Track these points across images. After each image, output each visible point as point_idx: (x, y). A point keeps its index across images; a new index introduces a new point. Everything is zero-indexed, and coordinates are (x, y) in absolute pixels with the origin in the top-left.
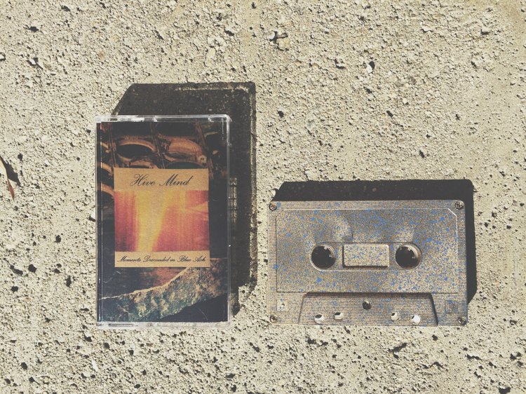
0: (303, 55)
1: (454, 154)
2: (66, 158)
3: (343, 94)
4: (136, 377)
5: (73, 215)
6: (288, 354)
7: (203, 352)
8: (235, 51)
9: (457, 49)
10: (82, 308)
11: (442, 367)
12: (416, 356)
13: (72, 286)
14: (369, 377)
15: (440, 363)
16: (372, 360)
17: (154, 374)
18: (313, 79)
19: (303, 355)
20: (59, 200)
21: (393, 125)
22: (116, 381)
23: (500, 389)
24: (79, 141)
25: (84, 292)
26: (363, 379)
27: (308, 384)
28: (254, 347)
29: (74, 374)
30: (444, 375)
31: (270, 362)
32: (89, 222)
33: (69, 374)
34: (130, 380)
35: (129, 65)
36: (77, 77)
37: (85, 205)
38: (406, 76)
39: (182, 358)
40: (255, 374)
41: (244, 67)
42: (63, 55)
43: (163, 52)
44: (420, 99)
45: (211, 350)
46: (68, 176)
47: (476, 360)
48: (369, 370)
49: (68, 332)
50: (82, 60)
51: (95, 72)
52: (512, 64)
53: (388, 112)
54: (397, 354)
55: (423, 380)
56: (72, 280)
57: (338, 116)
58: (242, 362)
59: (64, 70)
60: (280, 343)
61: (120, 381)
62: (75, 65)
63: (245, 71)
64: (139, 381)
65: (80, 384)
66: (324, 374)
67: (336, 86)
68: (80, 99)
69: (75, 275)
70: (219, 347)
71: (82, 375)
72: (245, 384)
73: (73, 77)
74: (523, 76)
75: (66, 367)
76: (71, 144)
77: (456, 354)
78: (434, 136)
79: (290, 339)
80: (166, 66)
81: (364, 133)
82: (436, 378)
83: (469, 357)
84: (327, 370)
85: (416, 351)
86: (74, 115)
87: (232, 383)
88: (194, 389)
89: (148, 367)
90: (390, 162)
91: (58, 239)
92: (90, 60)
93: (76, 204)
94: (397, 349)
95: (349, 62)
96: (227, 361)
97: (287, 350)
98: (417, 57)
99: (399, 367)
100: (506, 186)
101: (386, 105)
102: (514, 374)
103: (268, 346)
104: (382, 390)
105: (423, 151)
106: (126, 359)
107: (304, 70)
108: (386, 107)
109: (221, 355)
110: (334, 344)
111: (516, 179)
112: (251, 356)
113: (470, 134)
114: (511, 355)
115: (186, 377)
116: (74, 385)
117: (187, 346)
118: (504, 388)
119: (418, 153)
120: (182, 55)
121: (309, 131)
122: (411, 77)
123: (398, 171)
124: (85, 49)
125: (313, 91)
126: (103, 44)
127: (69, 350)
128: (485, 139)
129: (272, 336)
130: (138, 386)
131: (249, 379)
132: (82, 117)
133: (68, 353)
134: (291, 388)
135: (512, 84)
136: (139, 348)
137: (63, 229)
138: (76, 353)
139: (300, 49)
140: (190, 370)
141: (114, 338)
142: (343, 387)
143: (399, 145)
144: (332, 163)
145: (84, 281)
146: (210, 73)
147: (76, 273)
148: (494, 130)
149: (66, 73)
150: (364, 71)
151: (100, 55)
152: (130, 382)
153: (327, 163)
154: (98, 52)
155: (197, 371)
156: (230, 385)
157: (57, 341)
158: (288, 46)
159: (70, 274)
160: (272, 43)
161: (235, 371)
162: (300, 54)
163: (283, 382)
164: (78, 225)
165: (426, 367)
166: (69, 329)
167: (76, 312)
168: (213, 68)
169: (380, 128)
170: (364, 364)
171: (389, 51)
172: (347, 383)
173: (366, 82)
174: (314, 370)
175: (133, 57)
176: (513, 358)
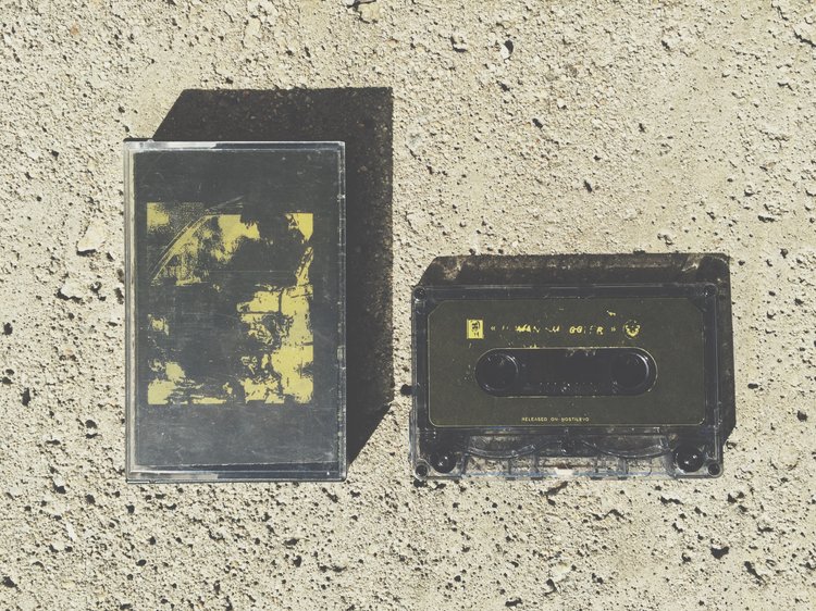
0: (400, 30)
1: (637, 186)
2: (20, 198)
3: (464, 93)
4: (139, 548)
5: (31, 289)
6: (383, 503)
7: (248, 505)
8: (292, 23)
9: (640, 21)
10: (49, 439)
11: (622, 516)
12: (583, 500)
13: (31, 404)
14: (511, 536)
15: (619, 511)
16: (515, 509)
17: (169, 543)
18: (416, 69)
19: (407, 505)
20: (8, 267)
21: (543, 141)
22: (107, 555)
23: (712, 549)
24: (40, 170)
25: (52, 414)
26: (501, 540)
27: (415, 550)
28: (329, 495)
29: (38, 546)
30: (626, 530)
31: (355, 518)
32: (58, 301)
33: (29, 547)
34: (130, 554)
35: (120, 46)
36: (35, 67)
37: (51, 273)
38: (561, 64)
39: (213, 516)
40: (331, 537)
41: (307, 49)
42: (14, 32)
43: (175, 24)
44: (584, 100)
45: (261, 501)
46: (22, 226)
47: (674, 505)
48: (510, 525)
49: (25, 479)
50: (44, 40)
51: (65, 58)
52: (725, 44)
53: (535, 121)
54: (552, 498)
55: (594, 538)
56: (32, 395)
57: (458, 126)
58: (311, 519)
59: (15, 55)
60: (370, 487)
61: (113, 555)
62: (31, 47)
63: (309, 55)
64: (143, 555)
65: (47, 561)
66: (439, 534)
67: (454, 79)
68: (41, 101)
69: (36, 387)
70: (272, 497)
71: (51, 547)
72: (316, 554)
73: (29, 67)
74: (741, 64)
75: (23, 535)
76: (27, 175)
77: (644, 495)
78: (606, 158)
79: (387, 480)
80: (181, 48)
81: (498, 153)
82: (614, 535)
83: (663, 501)
84: (445, 527)
85: (582, 493)
86: (32, 128)
87: (294, 553)
88: (234, 565)
89: (158, 532)
90: (539, 200)
91: (8, 330)
92: (56, 38)
93: (37, 271)
94: (553, 491)
95: (473, 42)
96: (286, 519)
97: (381, 498)
98: (579, 34)
99: (557, 519)
100: (716, 234)
101: (532, 110)
102: (734, 525)
103: (352, 492)
104: (531, 556)
105: (589, 181)
106: (121, 520)
107: (403, 54)
108: (531, 113)
109: (277, 509)
110: (456, 486)
111: (732, 223)
112: (325, 509)
113: (661, 154)
114: (729, 495)
115: (221, 545)
116: (37, 563)
117: (221, 496)
118: (719, 548)
119: (581, 185)
120: (206, 30)
121: (411, 152)
122: (571, 66)
123: (551, 214)
124: (48, 21)
125: (417, 88)
126: (78, 13)
127: (28, 509)
128: (685, 161)
129: (358, 476)
130: (142, 563)
131: (322, 546)
132: (45, 130)
133: (27, 513)
134: (388, 558)
135: (724, 76)
136: (144, 502)
137: (15, 312)
138: (41, 512)
139: (395, 21)
140: (227, 535)
141: (102, 486)
142: (470, 553)
143: (553, 174)
144: (449, 201)
145: (51, 396)
146: (251, 58)
147: (37, 383)
148: (697, 147)
149: (18, 60)
150: (497, 55)
151: (74, 31)
152: (129, 557)
153: (441, 202)
154: (70, 27)
155: (238, 535)
156: (291, 557)
157: (9, 494)
158: (376, 17)
159: (27, 385)
160: (351, 11)
161: (299, 534)
162: (396, 29)
163: (375, 548)
164: (40, 306)
165: (598, 518)
166: (28, 473)
167: (40, 446)
168: (257, 51)
169: (523, 146)
170: (502, 515)
171: (535, 23)
172: (476, 546)
173: (500, 72)
174: (424, 527)
175: (126, 33)
176: (731, 500)
